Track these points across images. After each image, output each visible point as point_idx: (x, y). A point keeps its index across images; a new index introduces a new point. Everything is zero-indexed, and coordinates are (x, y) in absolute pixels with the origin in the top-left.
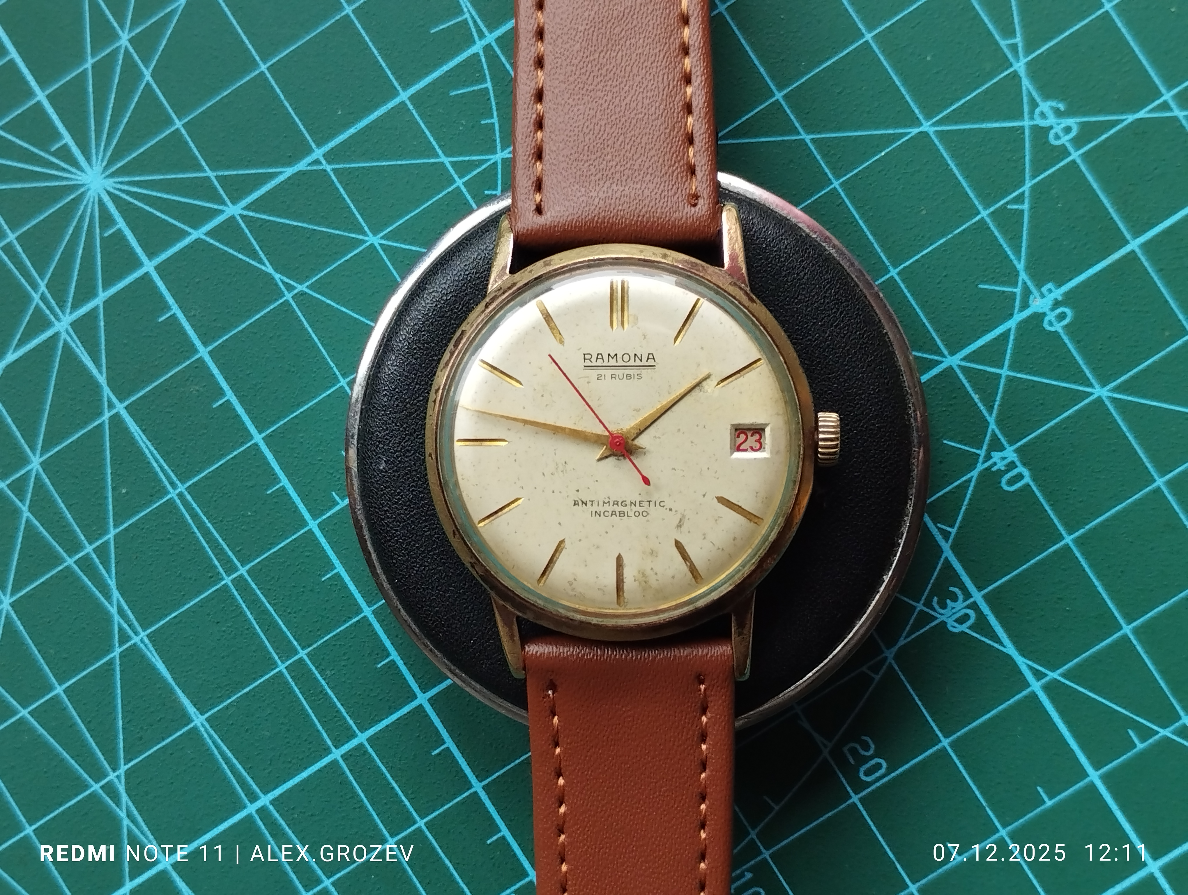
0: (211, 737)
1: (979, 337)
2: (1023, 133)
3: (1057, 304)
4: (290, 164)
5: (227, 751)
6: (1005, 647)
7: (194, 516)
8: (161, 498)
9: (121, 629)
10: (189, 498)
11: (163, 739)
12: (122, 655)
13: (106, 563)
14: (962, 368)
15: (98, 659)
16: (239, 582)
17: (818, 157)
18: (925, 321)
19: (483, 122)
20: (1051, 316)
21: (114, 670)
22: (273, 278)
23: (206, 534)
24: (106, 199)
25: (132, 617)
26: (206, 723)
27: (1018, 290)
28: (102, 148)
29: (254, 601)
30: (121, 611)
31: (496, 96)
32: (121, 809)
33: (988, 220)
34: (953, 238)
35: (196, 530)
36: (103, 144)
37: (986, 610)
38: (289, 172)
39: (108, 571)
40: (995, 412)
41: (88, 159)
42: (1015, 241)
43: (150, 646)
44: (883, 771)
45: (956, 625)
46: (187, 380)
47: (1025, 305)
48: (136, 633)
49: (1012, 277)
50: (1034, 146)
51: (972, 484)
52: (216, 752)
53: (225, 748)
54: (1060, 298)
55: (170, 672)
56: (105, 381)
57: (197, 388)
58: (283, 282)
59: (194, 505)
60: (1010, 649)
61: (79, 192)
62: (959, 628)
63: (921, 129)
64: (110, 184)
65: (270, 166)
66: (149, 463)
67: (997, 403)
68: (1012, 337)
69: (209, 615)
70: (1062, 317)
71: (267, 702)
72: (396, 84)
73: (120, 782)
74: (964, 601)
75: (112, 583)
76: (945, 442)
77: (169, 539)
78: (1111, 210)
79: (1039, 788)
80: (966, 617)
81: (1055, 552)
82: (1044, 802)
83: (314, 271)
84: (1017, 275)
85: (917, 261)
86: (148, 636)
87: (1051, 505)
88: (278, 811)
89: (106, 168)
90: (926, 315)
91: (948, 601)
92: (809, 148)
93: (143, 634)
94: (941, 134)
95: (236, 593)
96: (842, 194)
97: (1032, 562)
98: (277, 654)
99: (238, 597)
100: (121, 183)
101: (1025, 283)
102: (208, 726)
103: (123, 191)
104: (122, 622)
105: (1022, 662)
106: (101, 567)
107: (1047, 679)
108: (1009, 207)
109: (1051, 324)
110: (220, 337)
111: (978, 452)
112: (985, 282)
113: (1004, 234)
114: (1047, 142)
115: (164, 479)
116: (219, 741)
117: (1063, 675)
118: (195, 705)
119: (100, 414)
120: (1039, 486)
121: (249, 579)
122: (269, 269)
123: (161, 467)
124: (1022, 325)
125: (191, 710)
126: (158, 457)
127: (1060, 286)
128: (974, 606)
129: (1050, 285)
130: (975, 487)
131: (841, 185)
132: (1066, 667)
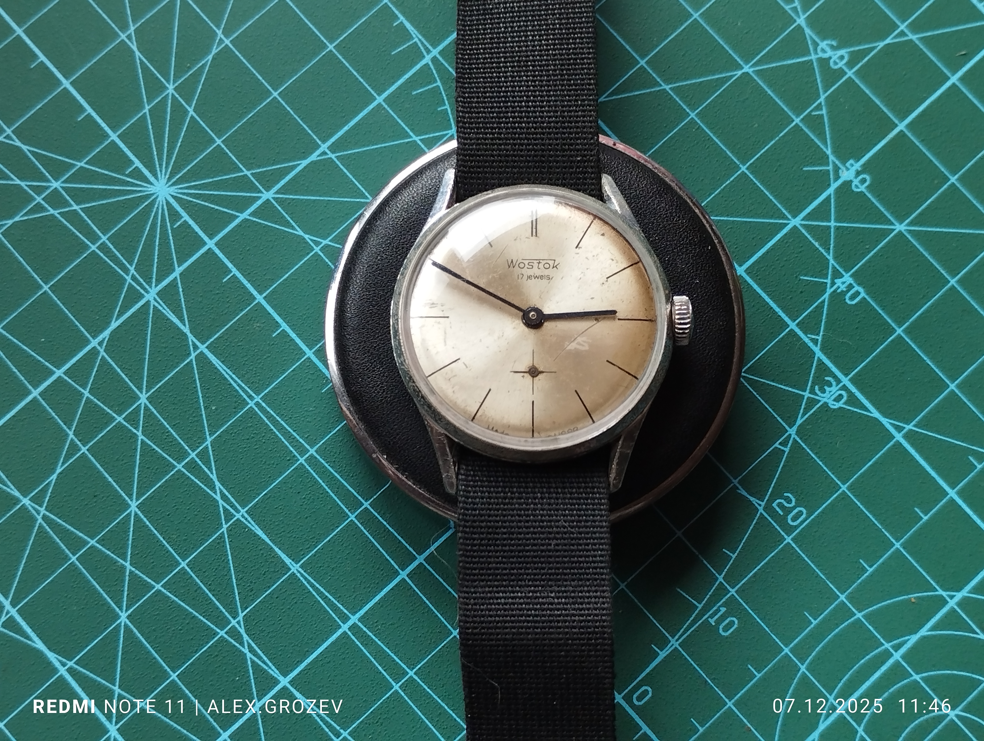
0: (306, 579)
1: (810, 204)
2: (813, 63)
3: (858, 173)
4: (305, 158)
5: (320, 588)
6: (871, 413)
7: (270, 417)
8: (242, 409)
9: (225, 510)
10: (264, 404)
11: (269, 587)
12: (229, 530)
13: (207, 463)
14: (804, 226)
15: (210, 536)
16: (311, 460)
17: (677, 99)
18: (771, 197)
19: (439, 109)
20: (856, 182)
21: (224, 541)
22: (304, 239)
23: (281, 429)
24: (172, 201)
25: (232, 500)
26: (300, 570)
27: (830, 168)
28: (164, 166)
29: (324, 472)
30: (223, 497)
31: (445, 91)
32: (244, 647)
33: (801, 125)
34: (779, 140)
35: (272, 427)
36: (164, 163)
37: (853, 389)
38: (304, 163)
39: (210, 469)
40: (831, 251)
41: (155, 175)
42: (821, 135)
43: (249, 519)
44: (804, 516)
45: (835, 403)
46: (250, 320)
47: (837, 177)
48: (238, 511)
49: (824, 159)
50: (821, 72)
51: (826, 303)
52: (311, 589)
53: (318, 586)
54: (859, 169)
55: (267, 536)
56: (189, 331)
57: (258, 325)
58: (311, 240)
59: (268, 409)
60: (875, 414)
61: (151, 199)
62: (837, 405)
63: (743, 71)
64: (173, 190)
65: (290, 161)
66: (230, 384)
67: (832, 246)
68: (832, 200)
69: (291, 488)
70: (863, 181)
71: (344, 545)
72: (373, 92)
73: (240, 627)
74: (837, 385)
75: (214, 477)
76: (802, 278)
77: (253, 437)
78: (882, 106)
79: (916, 509)
80: (841, 396)
81: (892, 341)
82: (922, 518)
83: (333, 230)
84: (828, 158)
85: (758, 158)
86: (246, 512)
87: (883, 309)
88: (365, 626)
89: (169, 179)
90: (771, 193)
91: (826, 387)
92: (670, 94)
93: (243, 511)
94: (757, 72)
95: (309, 469)
96: (699, 122)
97: (878, 350)
98: (347, 508)
99: (312, 472)
100: (181, 188)
101: (834, 163)
102: (302, 572)
103: (184, 194)
104: (225, 505)
105: (885, 421)
106: (203, 467)
107: (905, 431)
108: (814, 113)
109: (857, 186)
110: (271, 286)
111: (825, 281)
112: (807, 166)
113: (814, 132)
114: (829, 67)
115: (243, 394)
116: (312, 581)
117: (915, 426)
118: (290, 558)
119: (189, 354)
120: (872, 298)
121: (318, 457)
122: (300, 233)
123: (239, 385)
124: (838, 191)
125: (288, 561)
126: (236, 379)
127: (858, 160)
128: (844, 388)
129: (851, 161)
130: (828, 305)
131: (697, 115)
132: (917, 420)
